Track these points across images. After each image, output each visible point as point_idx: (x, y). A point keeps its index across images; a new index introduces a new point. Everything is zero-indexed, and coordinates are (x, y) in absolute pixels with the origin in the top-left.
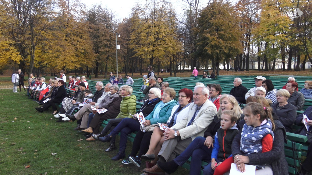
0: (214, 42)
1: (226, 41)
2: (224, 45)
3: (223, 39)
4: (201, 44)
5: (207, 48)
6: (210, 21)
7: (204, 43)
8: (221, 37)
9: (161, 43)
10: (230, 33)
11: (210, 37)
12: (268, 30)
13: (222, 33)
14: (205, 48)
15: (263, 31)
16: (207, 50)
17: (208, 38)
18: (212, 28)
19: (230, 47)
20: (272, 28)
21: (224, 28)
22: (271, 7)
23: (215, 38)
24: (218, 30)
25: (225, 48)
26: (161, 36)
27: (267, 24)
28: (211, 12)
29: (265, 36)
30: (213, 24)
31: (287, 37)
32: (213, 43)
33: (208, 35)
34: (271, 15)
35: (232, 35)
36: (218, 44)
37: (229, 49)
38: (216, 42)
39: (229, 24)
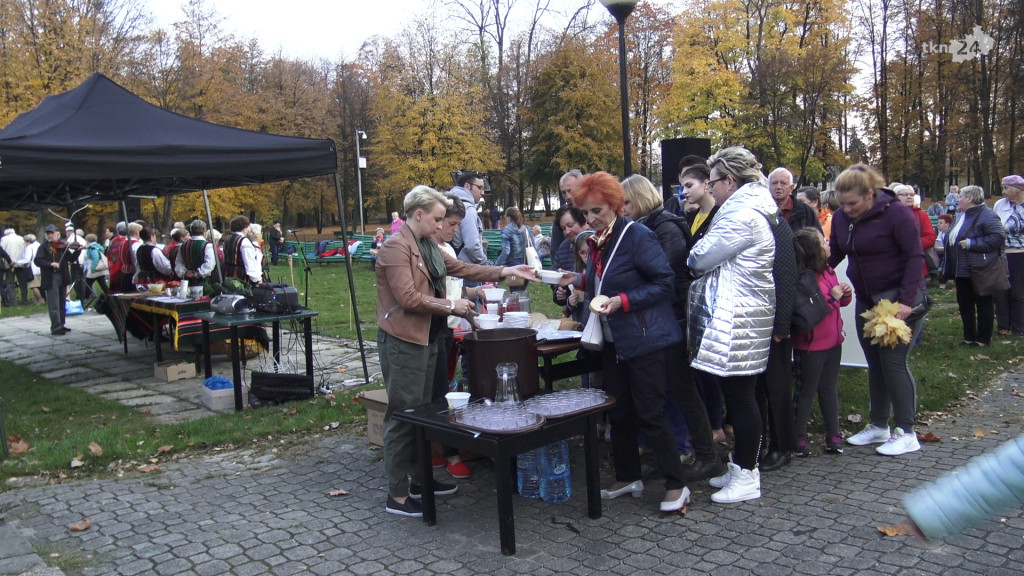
0: (575, 145)
1: (601, 142)
2: (598, 152)
3: (594, 139)
4: (543, 148)
5: (558, 160)
6: (562, 94)
7: (549, 147)
8: (589, 133)
9: (454, 150)
10: (611, 125)
11: (563, 132)
12: (693, 107)
13: (592, 123)
14: (554, 159)
15: (680, 110)
16: (559, 164)
17: (559, 136)
18: (566, 112)
19: (611, 156)
20: (702, 103)
21: (595, 112)
22: (696, 47)
23: (577, 136)
24: (578, 117)
25: (600, 159)
26: (452, 133)
27: (689, 93)
28: (563, 73)
29: (685, 123)
30: (568, 102)
31: (734, 126)
32: (571, 147)
33: (561, 129)
34: (697, 70)
35: (614, 128)
36: (583, 149)
37: (609, 161)
38: (578, 145)
39: (604, 102)
